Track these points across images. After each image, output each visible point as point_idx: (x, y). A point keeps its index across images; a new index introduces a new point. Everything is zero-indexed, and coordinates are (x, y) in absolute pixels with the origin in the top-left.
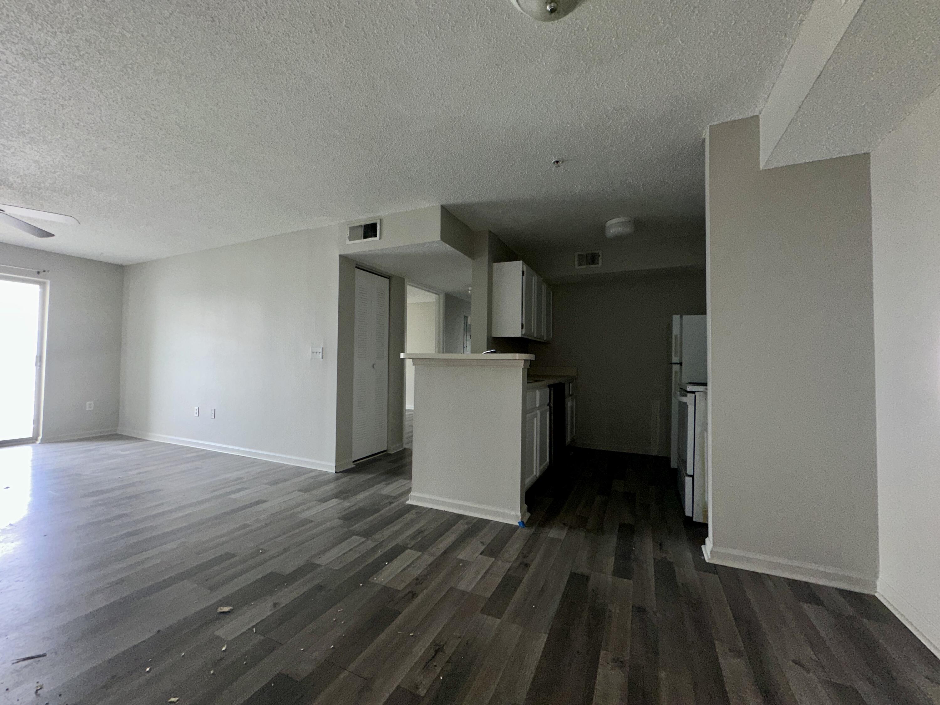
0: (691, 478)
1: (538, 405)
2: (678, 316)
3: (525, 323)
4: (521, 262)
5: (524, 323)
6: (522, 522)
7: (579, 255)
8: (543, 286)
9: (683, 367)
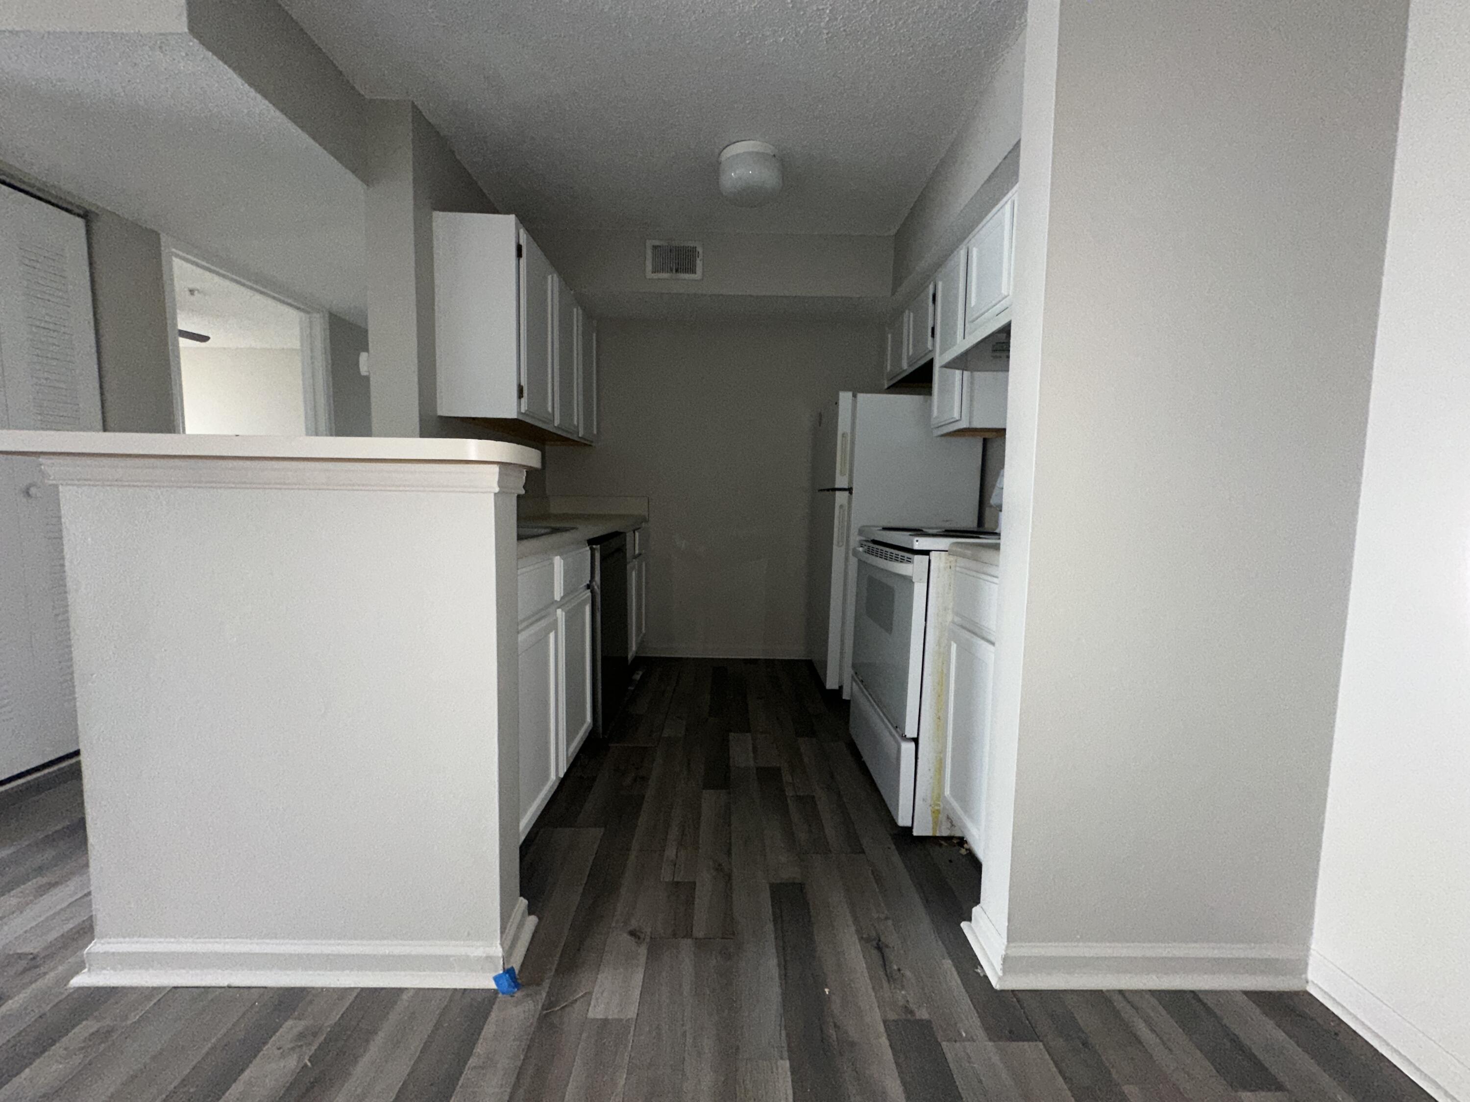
0: (913, 745)
1: (557, 597)
2: (850, 394)
3: (529, 383)
4: (512, 217)
5: (524, 383)
6: (509, 971)
7: (655, 247)
8: (575, 310)
9: (853, 495)
